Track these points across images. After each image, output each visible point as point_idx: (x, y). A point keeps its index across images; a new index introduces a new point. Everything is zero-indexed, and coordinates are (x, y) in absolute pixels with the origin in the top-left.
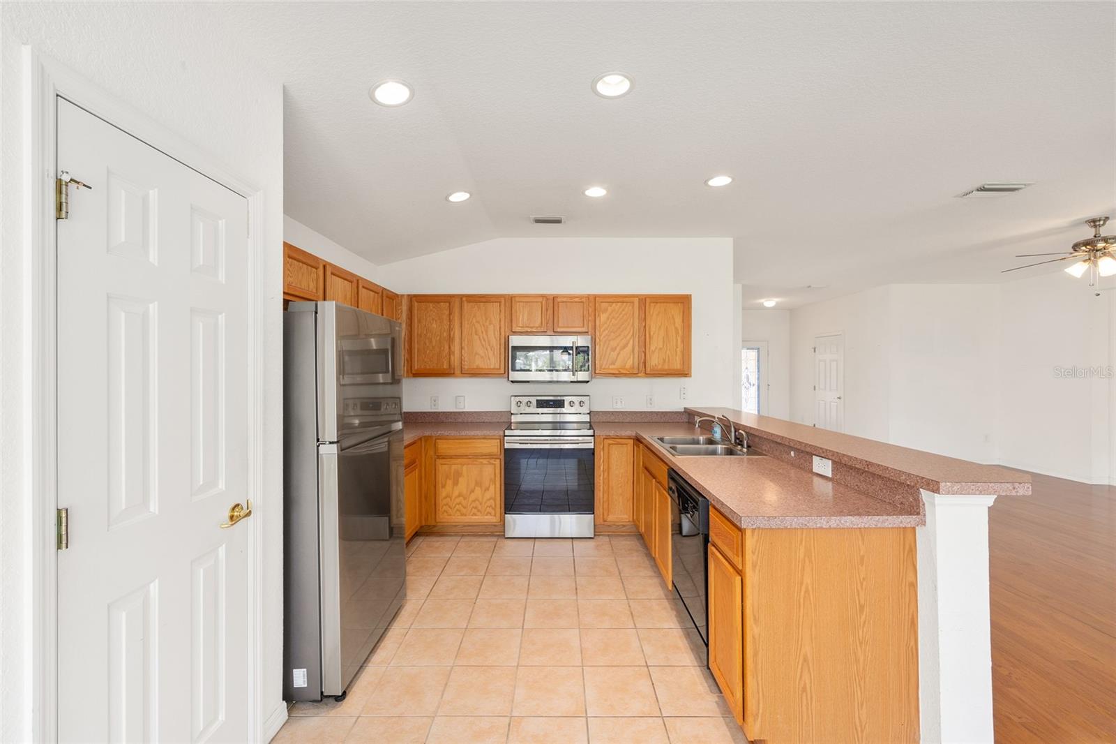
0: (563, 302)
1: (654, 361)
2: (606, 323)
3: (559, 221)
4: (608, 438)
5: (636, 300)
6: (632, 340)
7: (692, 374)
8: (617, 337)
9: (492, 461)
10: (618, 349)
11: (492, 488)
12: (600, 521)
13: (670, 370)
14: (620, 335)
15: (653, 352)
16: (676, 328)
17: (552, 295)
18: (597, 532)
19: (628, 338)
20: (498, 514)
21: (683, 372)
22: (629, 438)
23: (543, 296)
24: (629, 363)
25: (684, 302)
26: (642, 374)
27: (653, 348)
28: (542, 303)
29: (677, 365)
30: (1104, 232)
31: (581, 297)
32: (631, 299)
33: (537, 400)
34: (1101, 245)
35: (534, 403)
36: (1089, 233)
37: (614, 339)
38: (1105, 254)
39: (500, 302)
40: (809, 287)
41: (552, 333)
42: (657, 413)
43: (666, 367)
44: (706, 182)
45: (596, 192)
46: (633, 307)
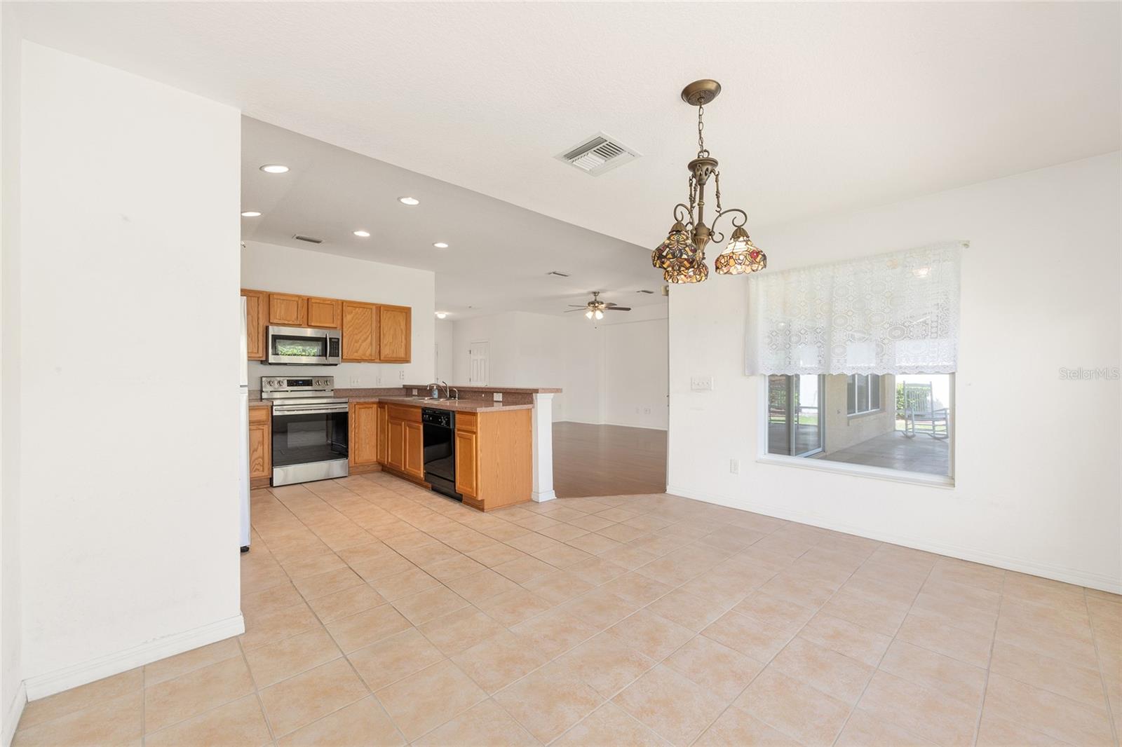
0: (316, 303)
1: (386, 351)
2: (351, 321)
3: (318, 242)
4: (358, 403)
5: (374, 307)
6: (370, 338)
7: (412, 361)
8: (359, 333)
9: (261, 427)
10: (360, 341)
11: (260, 449)
12: (352, 464)
13: (396, 358)
14: (361, 331)
15: (386, 345)
16: (402, 330)
17: (306, 296)
18: (351, 472)
19: (368, 334)
20: (266, 469)
21: (406, 360)
22: (373, 403)
23: (299, 297)
24: (368, 353)
25: (406, 312)
26: (378, 361)
27: (385, 342)
28: (297, 302)
29: (402, 355)
30: (599, 299)
31: (332, 300)
32: (371, 307)
33: (288, 380)
34: (597, 305)
35: (285, 382)
36: (592, 298)
37: (356, 334)
38: (598, 309)
39: (258, 298)
40: (470, 307)
41: (306, 326)
42: (384, 389)
43: (394, 356)
44: (433, 244)
45: (362, 234)
46: (371, 312)
